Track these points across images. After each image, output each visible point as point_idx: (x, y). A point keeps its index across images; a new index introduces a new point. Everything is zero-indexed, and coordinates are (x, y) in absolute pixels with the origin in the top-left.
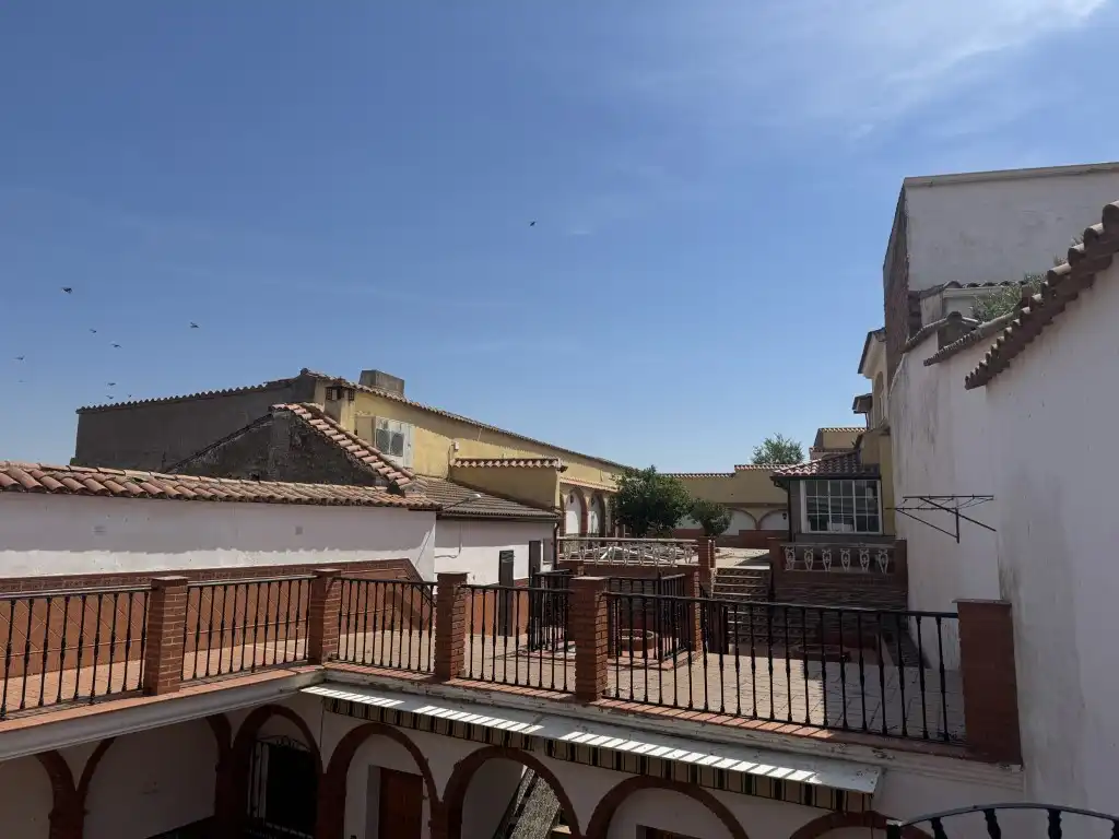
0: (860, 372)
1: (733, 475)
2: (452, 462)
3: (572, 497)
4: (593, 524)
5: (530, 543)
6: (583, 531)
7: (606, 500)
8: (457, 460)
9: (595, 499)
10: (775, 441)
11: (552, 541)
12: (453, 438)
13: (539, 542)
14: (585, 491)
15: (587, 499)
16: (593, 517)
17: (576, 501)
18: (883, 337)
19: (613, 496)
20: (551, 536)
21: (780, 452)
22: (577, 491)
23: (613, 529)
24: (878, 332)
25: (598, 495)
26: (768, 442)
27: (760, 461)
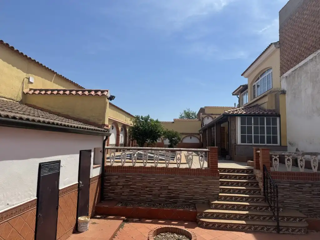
0: (242, 75)
1: (173, 122)
2: (26, 91)
3: (113, 127)
4: (122, 140)
5: (81, 152)
6: (117, 144)
7: (127, 130)
8: (31, 90)
9: (123, 128)
10: (187, 111)
11: (102, 149)
12: (28, 73)
13: (90, 151)
14: (119, 124)
15: (120, 128)
16: (122, 137)
17: (115, 128)
18: (278, 46)
19: (130, 127)
20: (101, 146)
21: (188, 115)
22: (115, 124)
23: (129, 143)
24: (275, 44)
25: (124, 126)
26: (185, 111)
27: (182, 117)
